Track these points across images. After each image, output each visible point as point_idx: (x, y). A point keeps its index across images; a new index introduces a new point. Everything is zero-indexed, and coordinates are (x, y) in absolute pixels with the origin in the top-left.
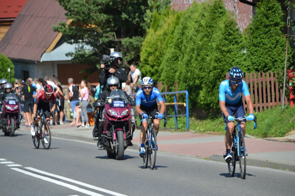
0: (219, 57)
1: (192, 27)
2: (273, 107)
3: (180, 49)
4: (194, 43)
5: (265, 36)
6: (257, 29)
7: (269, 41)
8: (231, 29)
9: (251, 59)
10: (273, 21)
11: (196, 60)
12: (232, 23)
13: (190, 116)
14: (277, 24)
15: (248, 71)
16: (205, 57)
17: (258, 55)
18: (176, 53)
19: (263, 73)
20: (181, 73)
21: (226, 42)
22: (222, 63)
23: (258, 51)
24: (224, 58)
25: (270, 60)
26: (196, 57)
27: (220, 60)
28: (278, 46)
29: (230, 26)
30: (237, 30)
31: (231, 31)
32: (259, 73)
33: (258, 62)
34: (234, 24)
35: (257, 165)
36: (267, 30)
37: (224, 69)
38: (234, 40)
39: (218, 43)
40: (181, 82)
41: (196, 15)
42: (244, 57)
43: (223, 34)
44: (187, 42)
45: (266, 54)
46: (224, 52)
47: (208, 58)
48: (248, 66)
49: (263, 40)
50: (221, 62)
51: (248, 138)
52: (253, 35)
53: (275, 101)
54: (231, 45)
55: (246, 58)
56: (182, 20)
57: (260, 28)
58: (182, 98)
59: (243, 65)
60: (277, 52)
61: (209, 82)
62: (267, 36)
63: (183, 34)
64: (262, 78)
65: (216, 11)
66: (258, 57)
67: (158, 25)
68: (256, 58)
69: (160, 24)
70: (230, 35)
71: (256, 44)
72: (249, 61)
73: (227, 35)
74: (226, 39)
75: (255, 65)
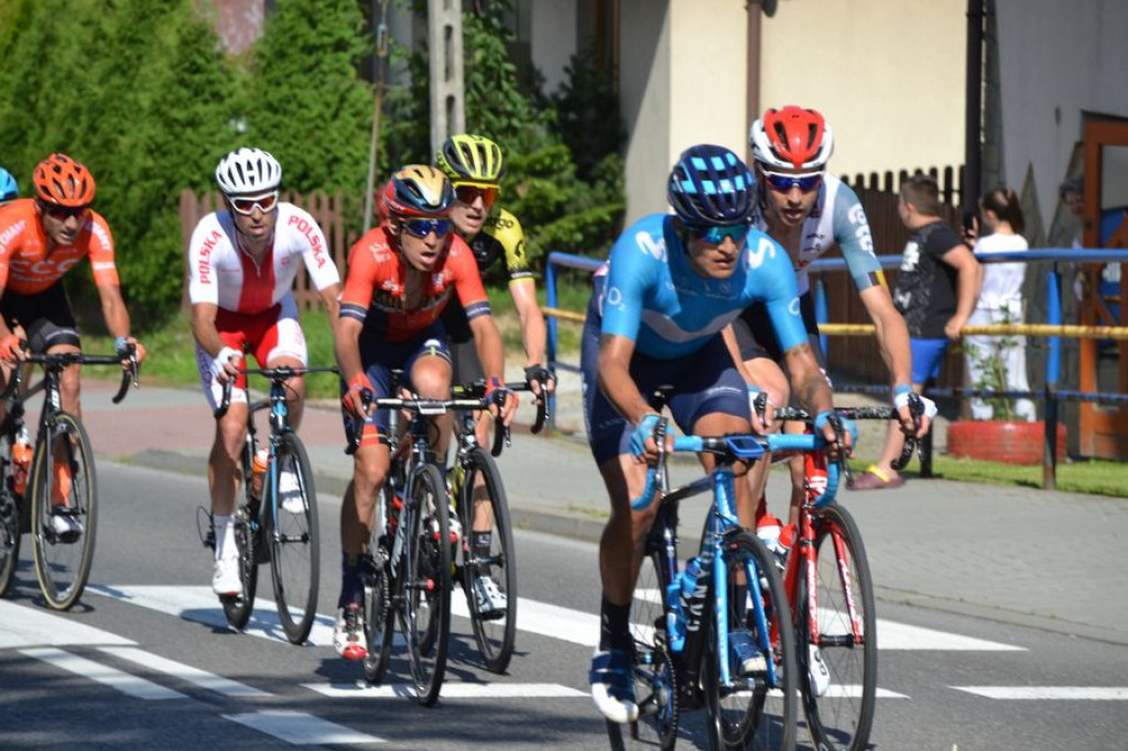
0: (160, 139)
1: (74, 40)
3: (32, 108)
4: (80, 90)
5: (304, 79)
6: (281, 55)
7: (317, 97)
8: (199, 51)
10: (330, 34)
11: (86, 144)
12: (202, 33)
14: (343, 44)
16: (115, 135)
17: (282, 138)
18: (18, 119)
21: (184, 93)
22: (169, 157)
23: (281, 125)
24: (176, 144)
25: (321, 157)
26: (86, 134)
27: (164, 148)
28: (346, 114)
29: (195, 42)
31: (200, 57)
34: (208, 36)
36: (310, 60)
37: (174, 179)
38: (208, 89)
39: (158, 94)
42: (240, 142)
43: (172, 67)
44: (57, 87)
45: (308, 136)
46: (175, 124)
47: (125, 142)
49: (298, 91)
50: (164, 154)
52: (266, 76)
54: (197, 102)
56: (40, 13)
57: (290, 52)
60: (341, 130)
61: (127, 217)
62: (312, 80)
63: (42, 59)
66: (281, 146)
70: (196, 70)
71: (276, 103)
73: (185, 70)
74: (182, 83)
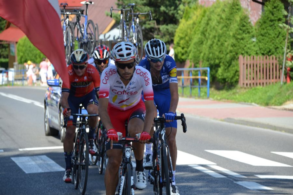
0: (235, 43)
1: (215, 19)
2: (274, 83)
3: (205, 36)
4: (216, 31)
5: (270, 28)
6: (265, 22)
7: (273, 32)
9: (259, 45)
10: (277, 17)
11: (217, 44)
12: (246, 17)
13: (211, 87)
15: (257, 55)
16: (224, 42)
17: (264, 42)
18: (202, 39)
19: (268, 56)
20: (205, 54)
21: (241, 32)
22: (237, 47)
23: (264, 39)
24: (238, 44)
25: (274, 47)
26: (217, 42)
28: (280, 36)
29: (244, 19)
30: (250, 23)
31: (245, 23)
32: (265, 57)
33: (264, 48)
35: (260, 127)
36: (272, 23)
37: (238, 52)
38: (247, 31)
39: (234, 32)
40: (205, 61)
41: (219, 10)
42: (254, 43)
43: (238, 25)
44: (211, 31)
45: (271, 42)
46: (238, 39)
47: (226, 44)
48: (256, 51)
49: (268, 31)
50: (235, 46)
51: (254, 106)
52: (261, 27)
53: (276, 78)
54: (244, 34)
56: (208, 13)
57: (267, 22)
58: (205, 73)
59: (253, 50)
60: (279, 40)
62: (272, 28)
63: (208, 24)
64: (266, 60)
65: (234, 8)
67: (189, 17)
68: (263, 45)
69: (190, 16)
70: (244, 26)
71: (263, 34)
72: (257, 47)
73: (242, 26)
74: (240, 29)
75: (262, 51)
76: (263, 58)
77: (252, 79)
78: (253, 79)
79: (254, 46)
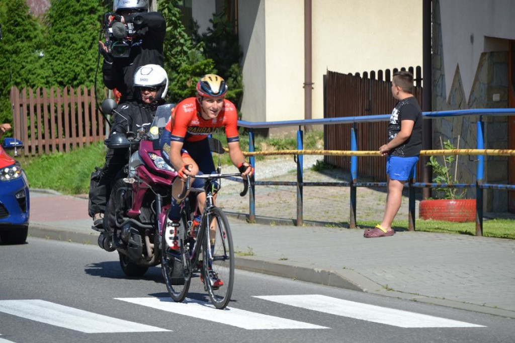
2: (88, 145)
5: (74, 29)
6: (61, 16)
7: (81, 38)
8: (18, 15)
9: (52, 65)
10: (86, 5)
12: (20, 5)
14: (93, 10)
15: (47, 86)
17: (63, 59)
19: (71, 88)
21: (11, 36)
22: (4, 70)
23: (62, 52)
24: (7, 63)
25: (83, 68)
29: (16, 10)
30: (29, 17)
31: (19, 18)
32: (66, 89)
33: (63, 71)
34: (23, 6)
35: (74, 241)
36: (77, 19)
37: (7, 81)
38: (24, 34)
42: (41, 61)
43: (5, 23)
45: (76, 58)
46: (7, 53)
48: (46, 77)
49: (70, 35)
51: (51, 195)
52: (54, 27)
53: (91, 134)
54: (18, 41)
55: (44, 64)
57: (66, 15)
59: (38, 75)
60: (94, 54)
62: (78, 29)
64: (69, 97)
66: (63, 63)
68: (59, 64)
70: (17, 24)
71: (59, 41)
72: (48, 69)
73: (12, 24)
74: (10, 31)
75: (59, 76)
76: (63, 91)
77: (40, 136)
78: (43, 137)
79: (42, 67)
